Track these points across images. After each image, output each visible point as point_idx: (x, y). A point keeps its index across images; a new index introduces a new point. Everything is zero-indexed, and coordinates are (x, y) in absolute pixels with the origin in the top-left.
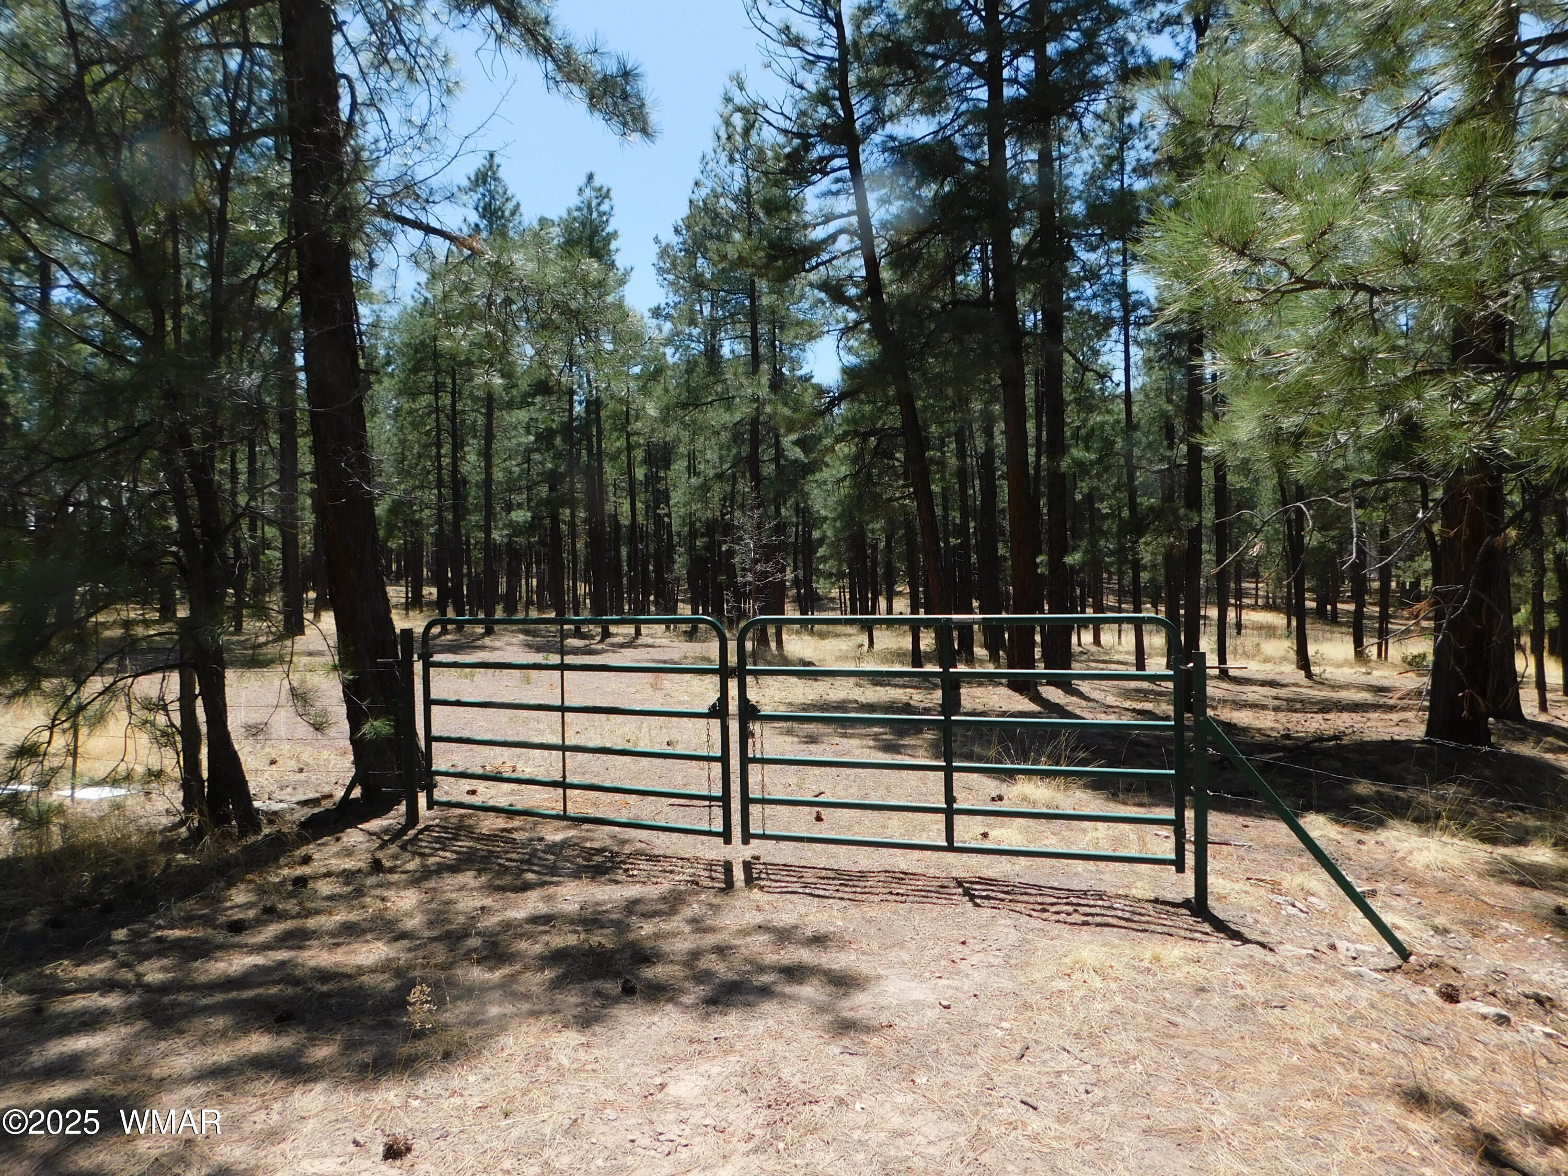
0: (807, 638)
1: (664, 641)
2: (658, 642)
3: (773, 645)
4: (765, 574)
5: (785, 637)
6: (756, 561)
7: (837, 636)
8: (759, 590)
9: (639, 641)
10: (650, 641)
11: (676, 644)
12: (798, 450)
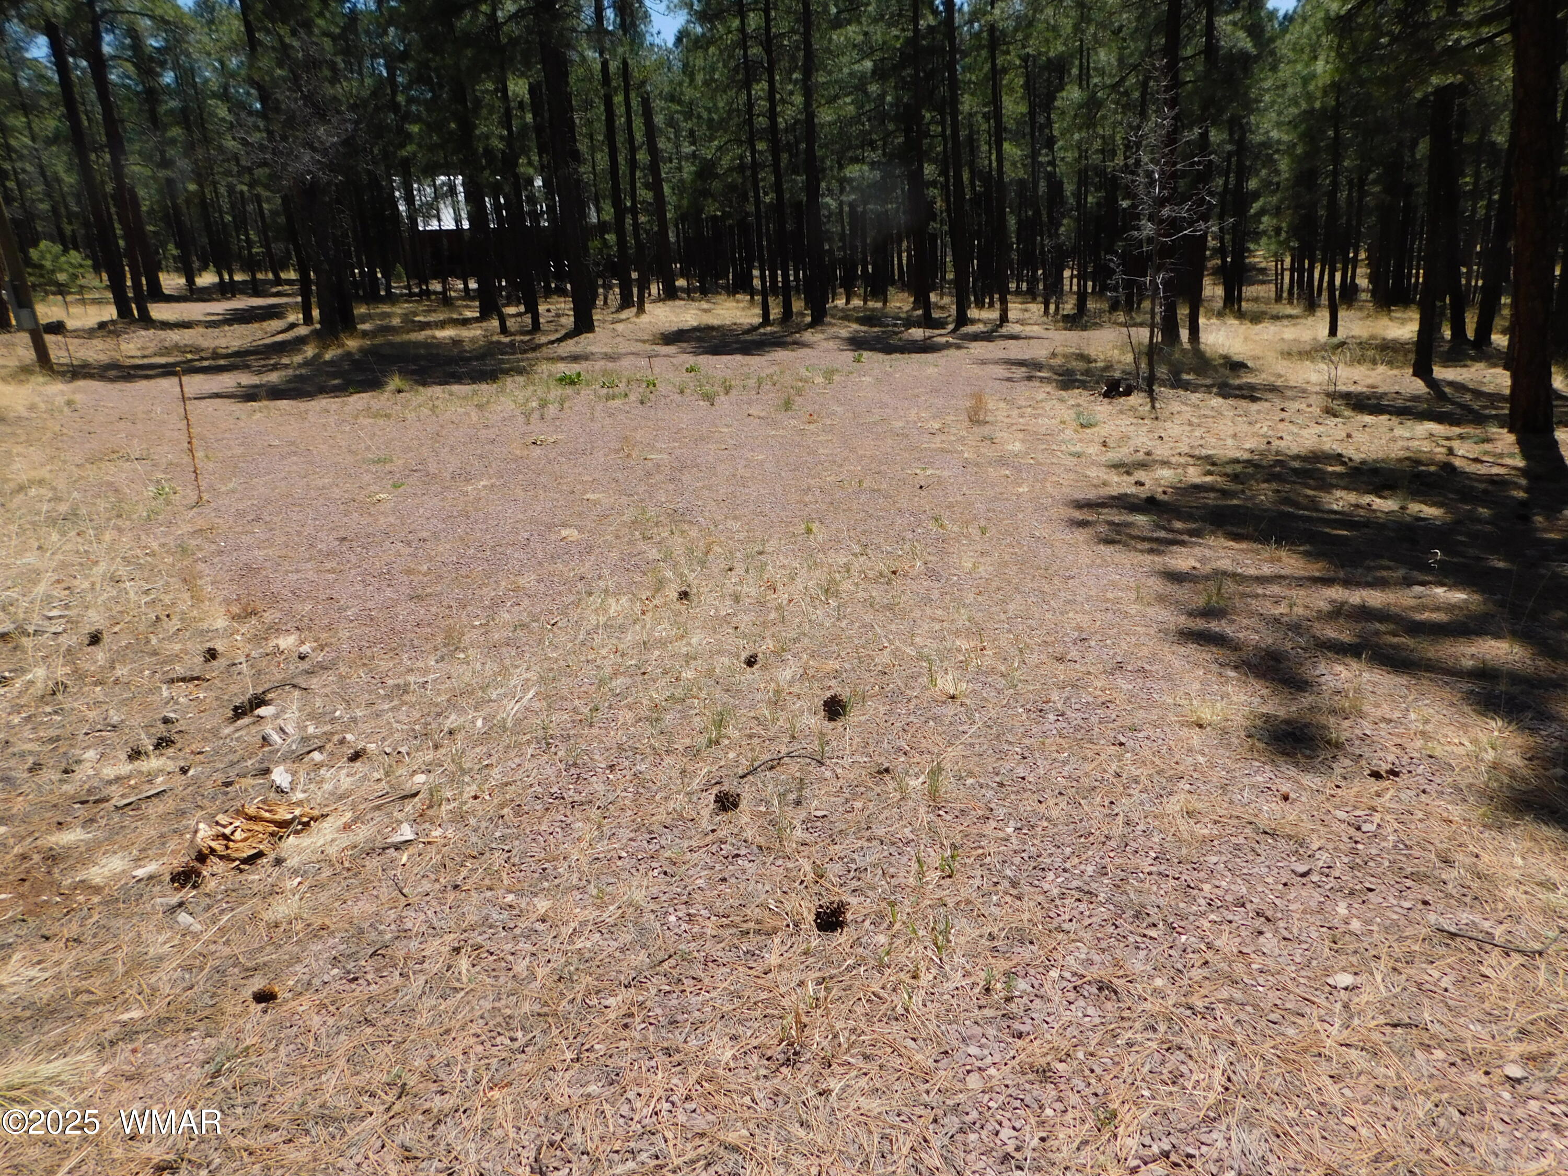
0: (1233, 322)
1: (1036, 330)
2: (1028, 330)
3: (1184, 334)
4: (1174, 224)
5: (1202, 321)
6: (1161, 202)
7: (1276, 318)
8: (1166, 251)
9: (1004, 330)
10: (1016, 329)
11: (1052, 334)
12: (1242, 34)
